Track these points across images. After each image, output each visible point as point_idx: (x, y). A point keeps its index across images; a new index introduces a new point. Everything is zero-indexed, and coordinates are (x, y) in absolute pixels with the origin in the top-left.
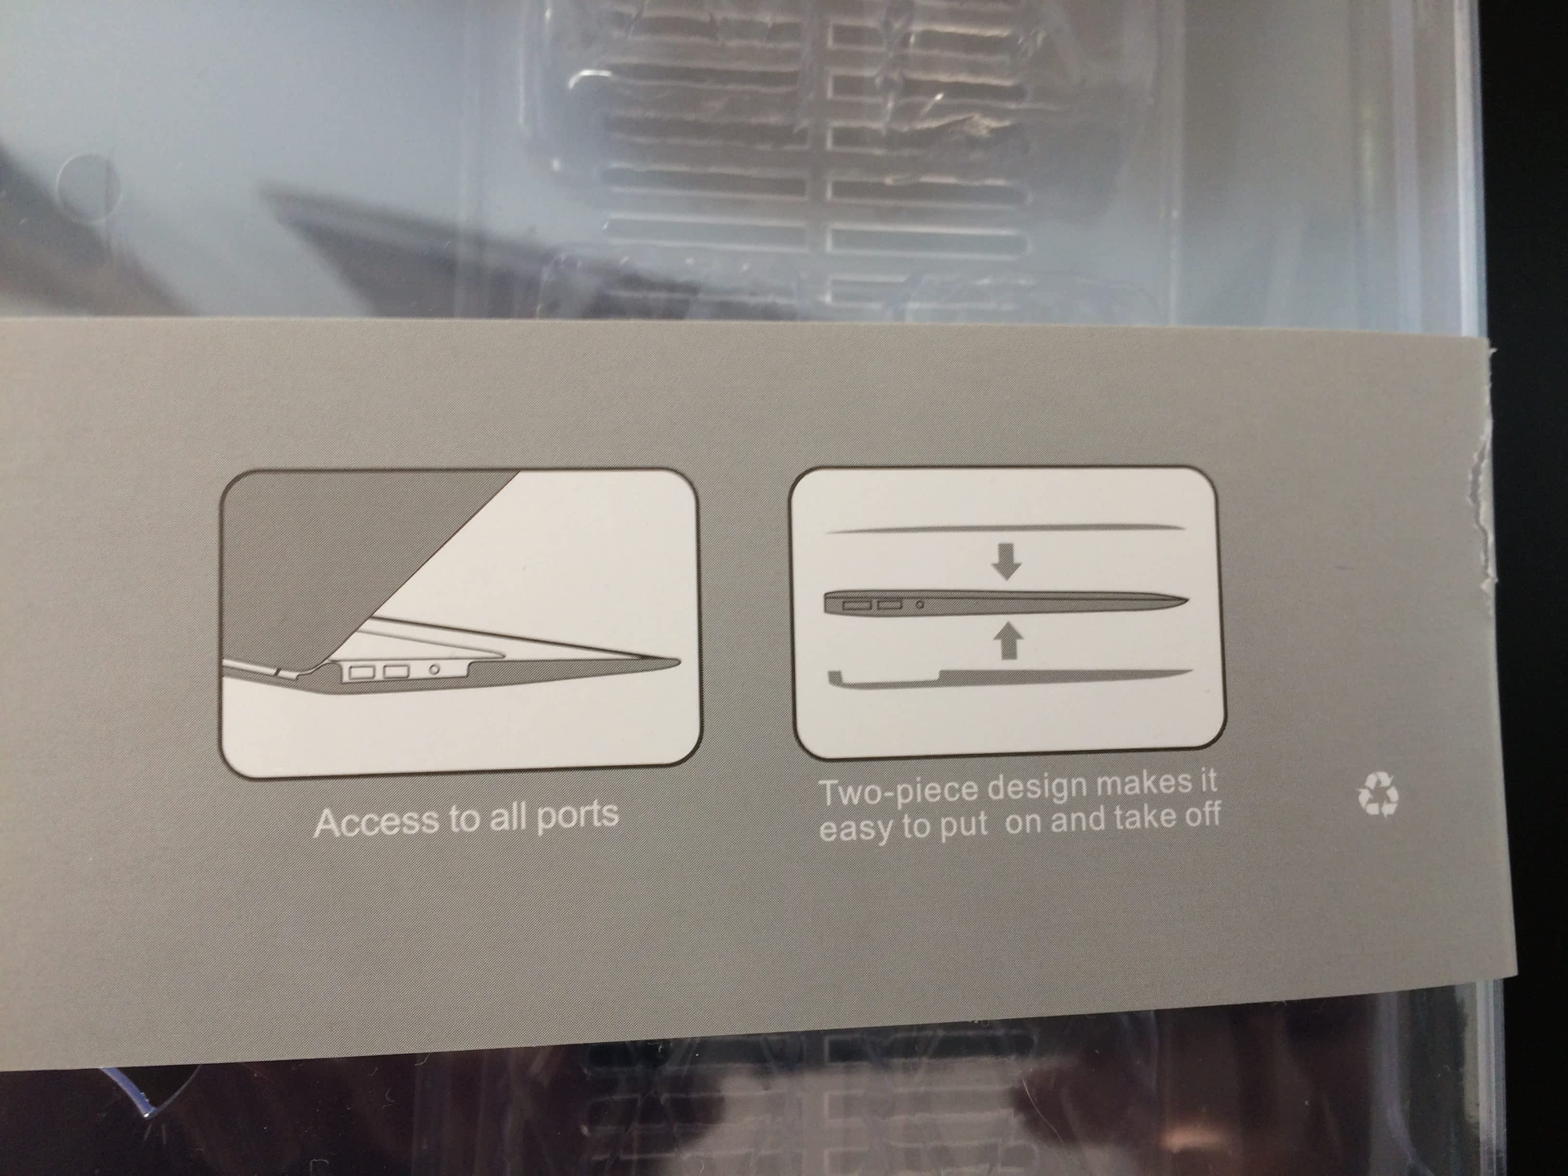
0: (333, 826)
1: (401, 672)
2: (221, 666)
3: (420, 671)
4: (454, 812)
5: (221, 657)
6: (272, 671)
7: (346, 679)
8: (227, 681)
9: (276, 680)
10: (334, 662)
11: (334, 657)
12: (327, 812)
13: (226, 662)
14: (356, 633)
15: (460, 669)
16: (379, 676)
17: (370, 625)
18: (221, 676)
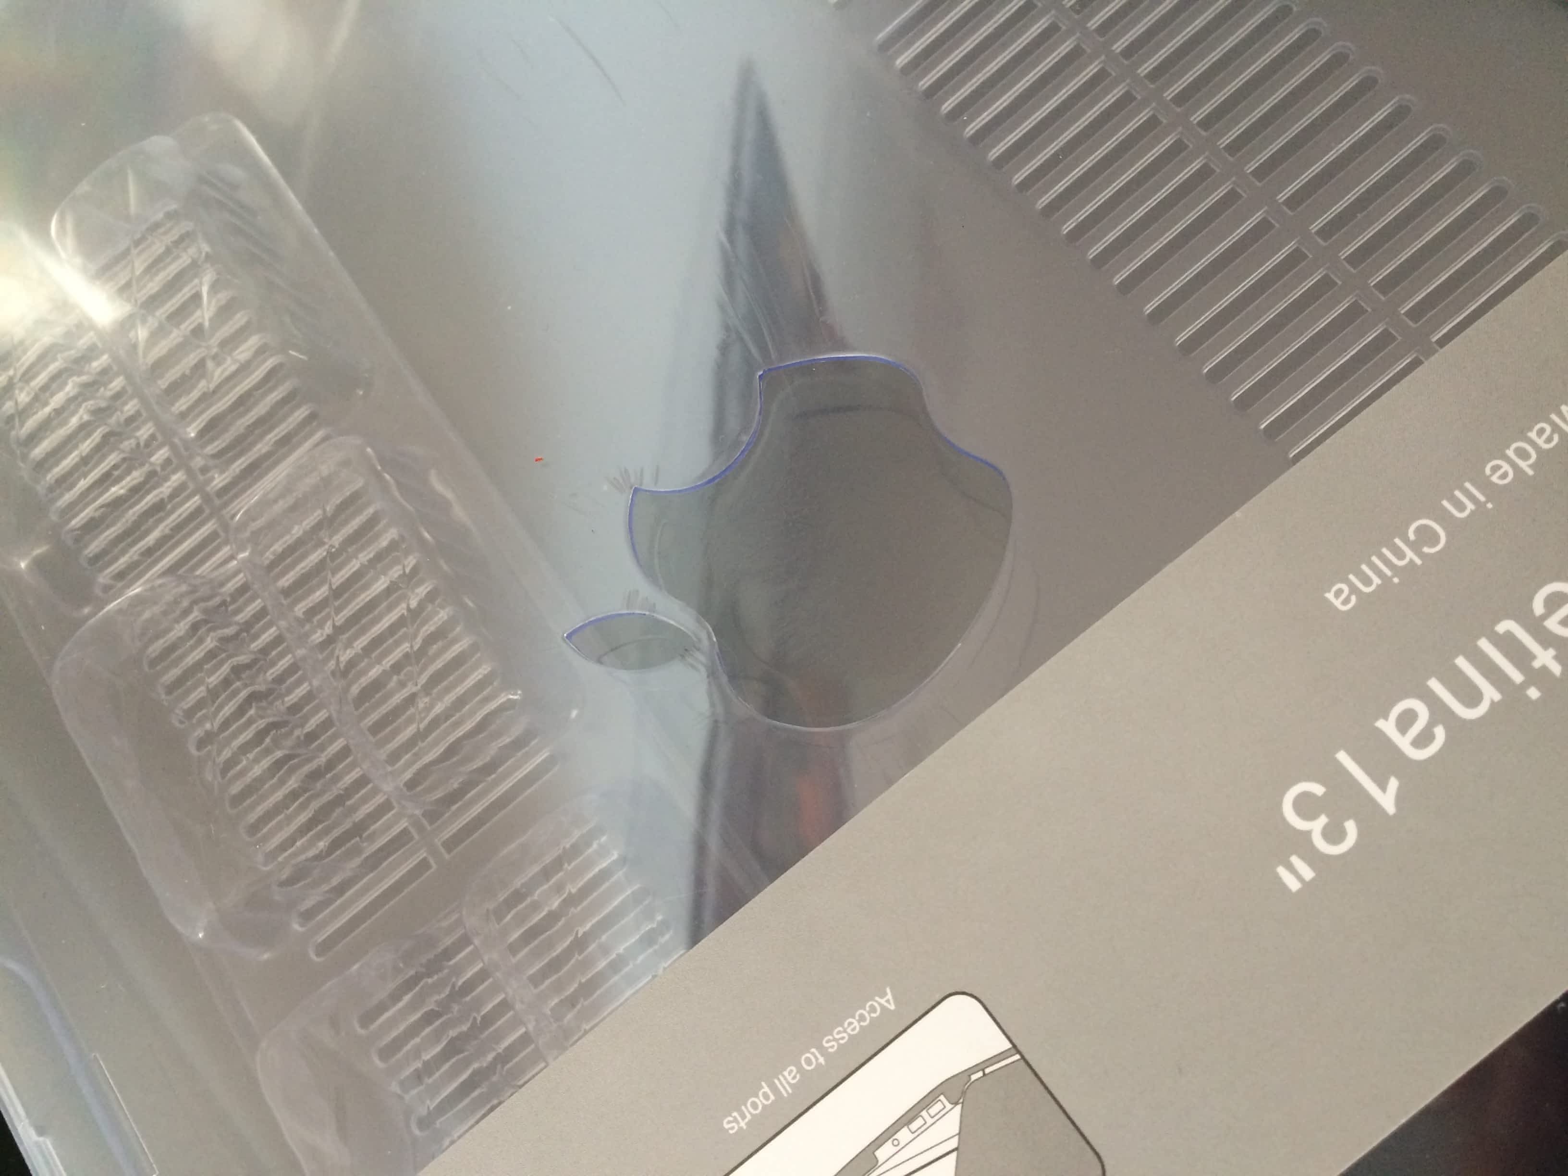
0: (883, 1001)
1: (914, 1126)
2: (1019, 1052)
3: (904, 1135)
4: (822, 1060)
5: (1023, 1057)
6: (987, 1071)
7: (942, 1098)
8: (1008, 1045)
9: (981, 1066)
10: (956, 1104)
11: (959, 1107)
12: (892, 1007)
13: (1017, 1057)
14: (957, 1132)
15: (882, 1154)
16: (924, 1113)
17: (954, 1143)
18: (1014, 1046)
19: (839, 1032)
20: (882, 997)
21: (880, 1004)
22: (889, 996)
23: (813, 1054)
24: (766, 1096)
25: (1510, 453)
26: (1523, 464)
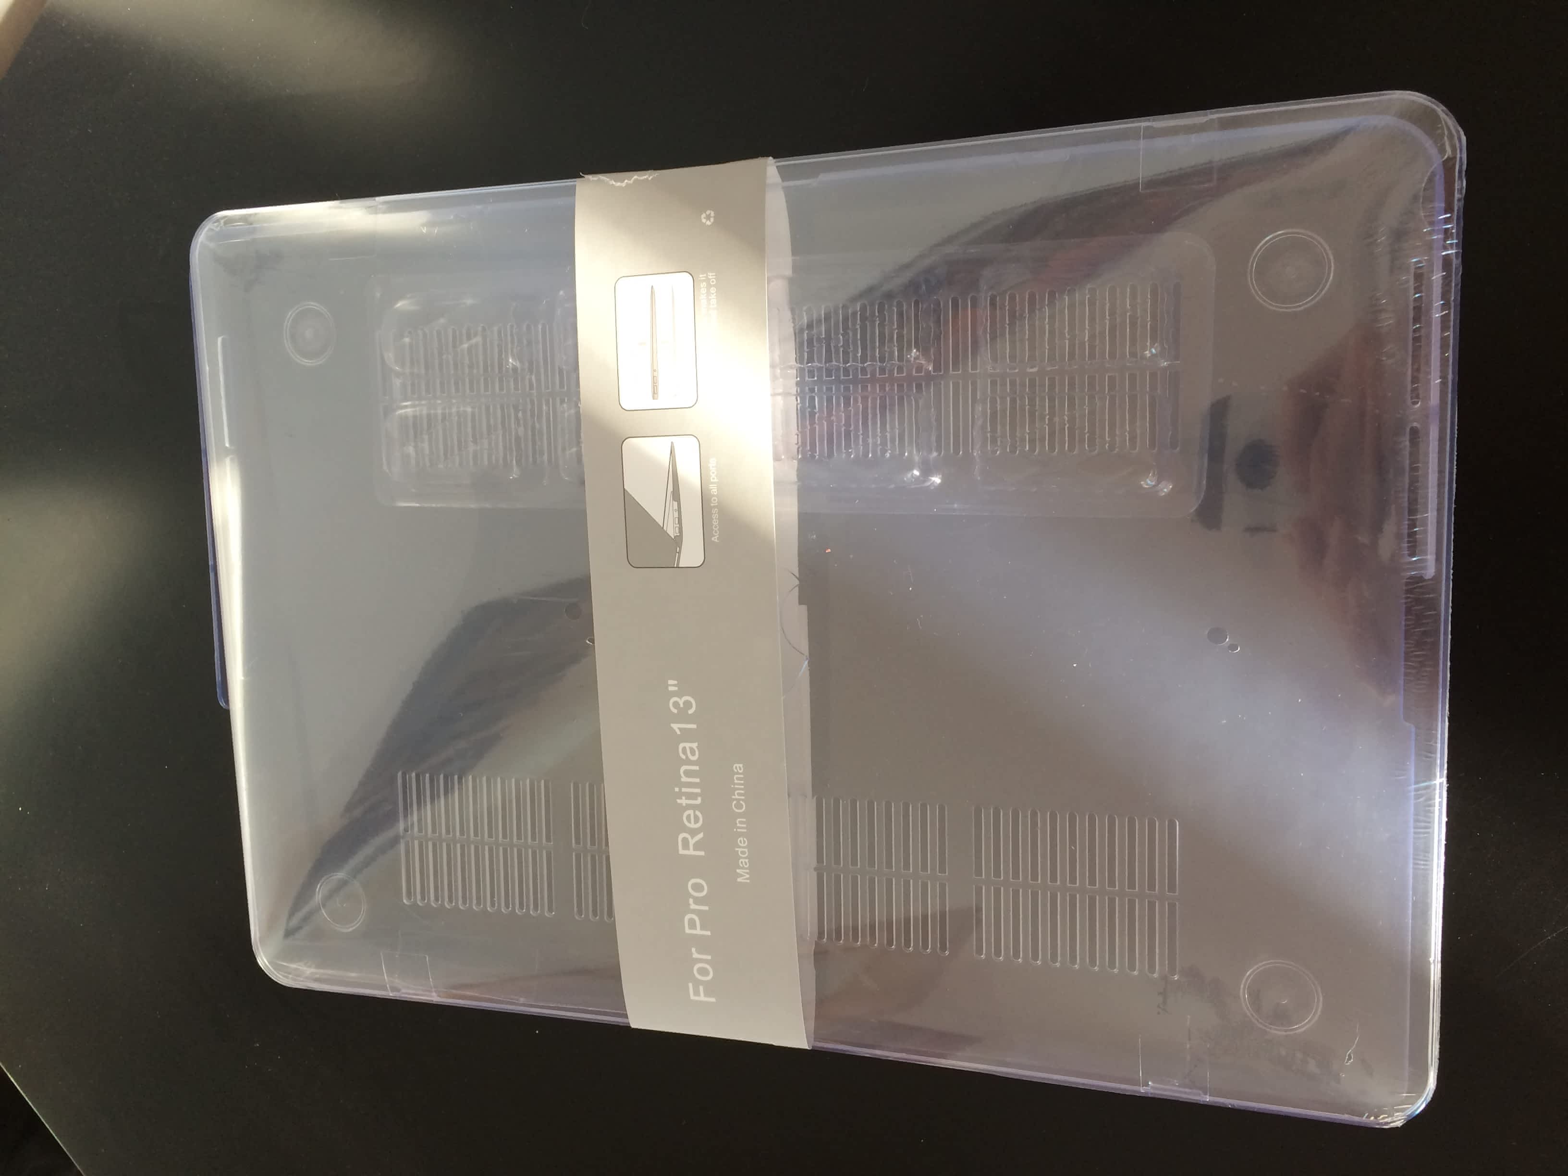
0: (716, 537)
1: (677, 519)
2: (676, 567)
3: (676, 515)
4: (712, 505)
5: (674, 567)
6: (677, 554)
7: (678, 534)
8: (680, 566)
9: (679, 553)
10: (675, 537)
11: (673, 538)
12: (713, 539)
13: (675, 566)
14: (668, 532)
15: (676, 504)
16: (678, 526)
17: (665, 528)
18: (679, 567)
19: (716, 516)
20: (717, 538)
21: (716, 536)
22: (716, 541)
23: (715, 503)
24: (714, 479)
25: (746, 850)
26: (740, 850)
